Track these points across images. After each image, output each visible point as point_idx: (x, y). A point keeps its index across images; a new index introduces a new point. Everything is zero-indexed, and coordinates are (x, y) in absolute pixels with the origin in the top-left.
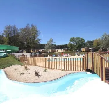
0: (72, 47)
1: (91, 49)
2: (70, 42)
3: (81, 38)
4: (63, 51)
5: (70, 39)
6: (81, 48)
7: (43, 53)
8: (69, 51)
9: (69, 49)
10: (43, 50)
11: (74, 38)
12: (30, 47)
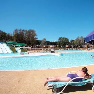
0: (60, 44)
1: (72, 46)
2: (59, 40)
3: (66, 38)
4: (53, 47)
5: (59, 38)
6: (66, 45)
7: (39, 47)
8: (58, 47)
9: (58, 45)
10: (38, 46)
11: (61, 37)
12: (31, 43)
